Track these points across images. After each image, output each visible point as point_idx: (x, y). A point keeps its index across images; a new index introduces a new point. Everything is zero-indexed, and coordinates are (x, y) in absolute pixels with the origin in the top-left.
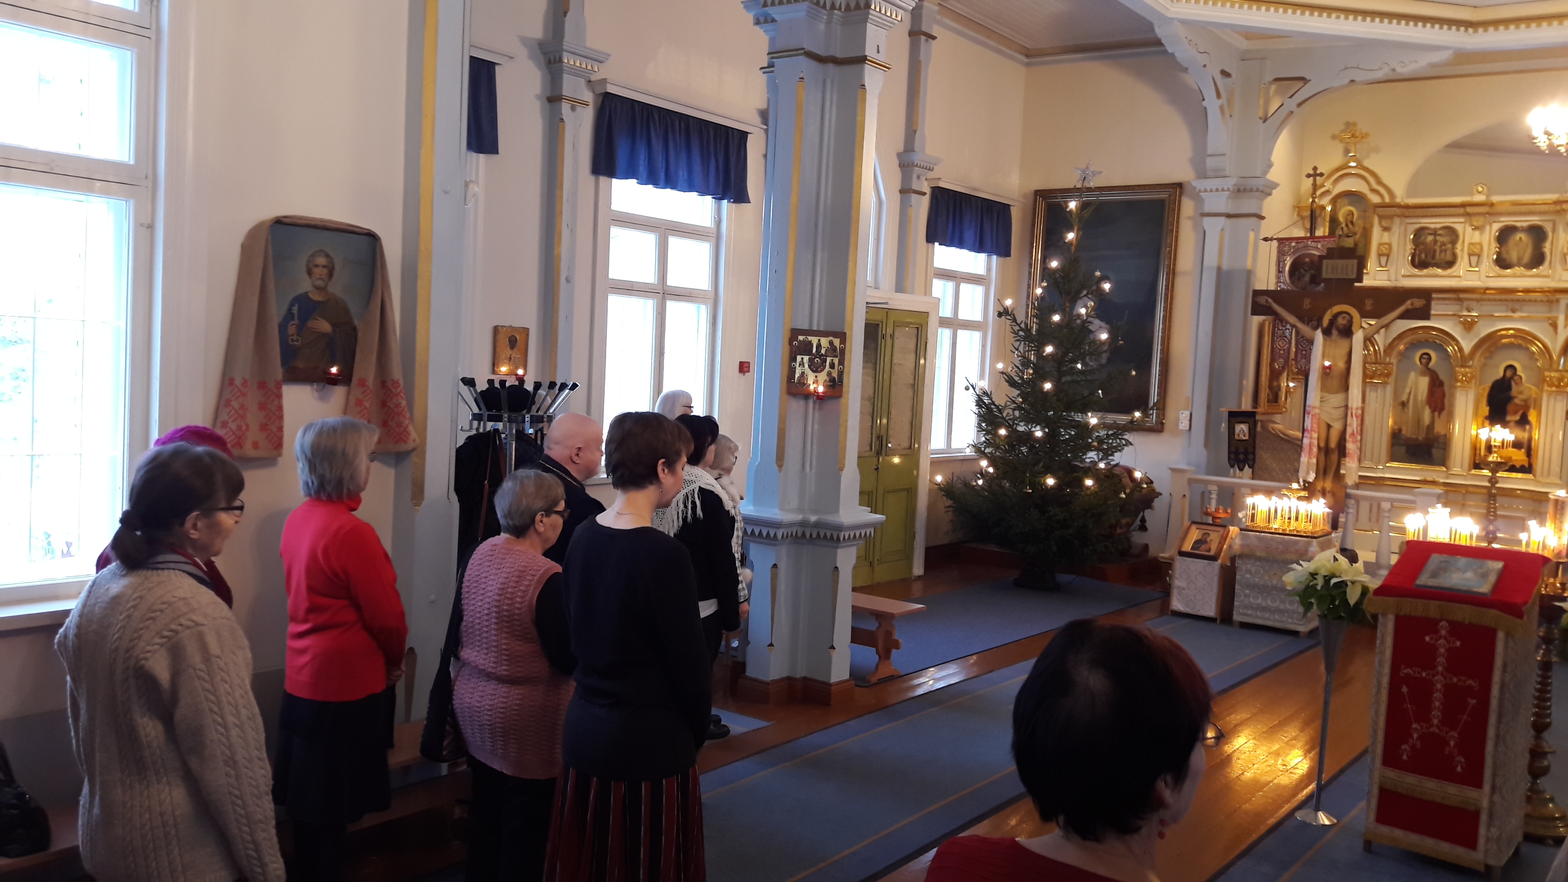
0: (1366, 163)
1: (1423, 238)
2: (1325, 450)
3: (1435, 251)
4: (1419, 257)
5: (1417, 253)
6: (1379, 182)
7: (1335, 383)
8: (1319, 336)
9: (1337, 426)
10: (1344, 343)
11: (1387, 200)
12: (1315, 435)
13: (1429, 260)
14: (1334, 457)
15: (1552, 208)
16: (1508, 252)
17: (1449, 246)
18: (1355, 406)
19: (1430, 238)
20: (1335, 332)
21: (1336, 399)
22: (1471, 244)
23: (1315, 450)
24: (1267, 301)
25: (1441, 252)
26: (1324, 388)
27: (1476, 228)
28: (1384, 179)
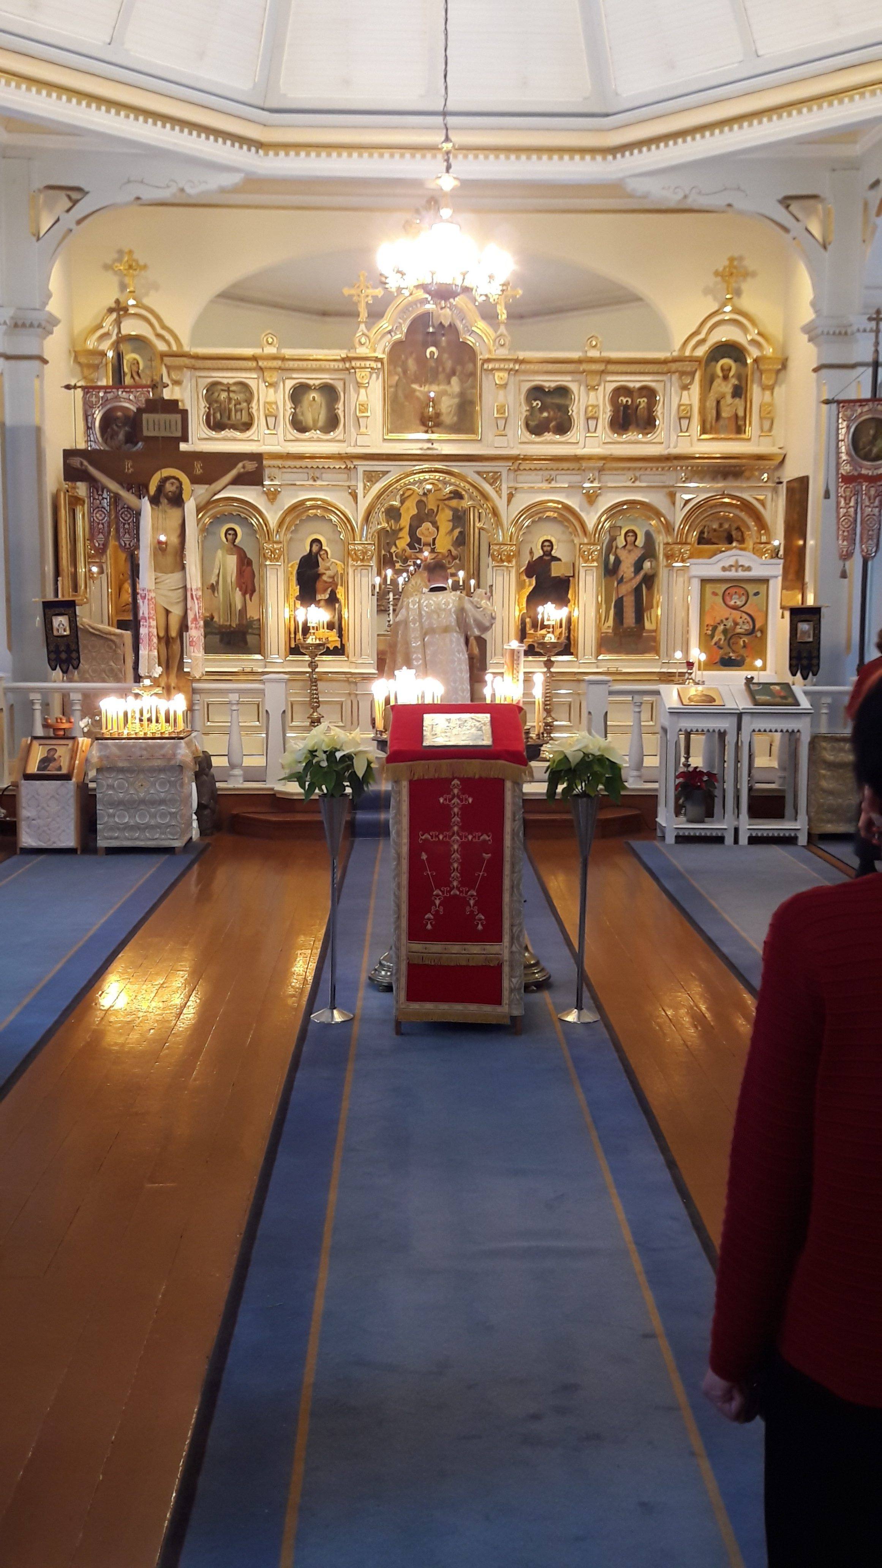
0: (146, 301)
1: (216, 394)
2: (166, 640)
3: (230, 411)
4: (214, 418)
5: (212, 412)
6: (164, 327)
7: (169, 560)
8: (146, 505)
9: (176, 612)
10: (175, 513)
11: (175, 348)
12: (153, 623)
13: (225, 420)
14: (176, 647)
15: (341, 365)
16: (303, 414)
17: (244, 405)
18: (194, 587)
19: (224, 395)
20: (164, 501)
21: (173, 579)
22: (266, 403)
23: (155, 640)
24: (82, 464)
25: (236, 411)
26: (158, 568)
27: (271, 385)
28: (168, 322)
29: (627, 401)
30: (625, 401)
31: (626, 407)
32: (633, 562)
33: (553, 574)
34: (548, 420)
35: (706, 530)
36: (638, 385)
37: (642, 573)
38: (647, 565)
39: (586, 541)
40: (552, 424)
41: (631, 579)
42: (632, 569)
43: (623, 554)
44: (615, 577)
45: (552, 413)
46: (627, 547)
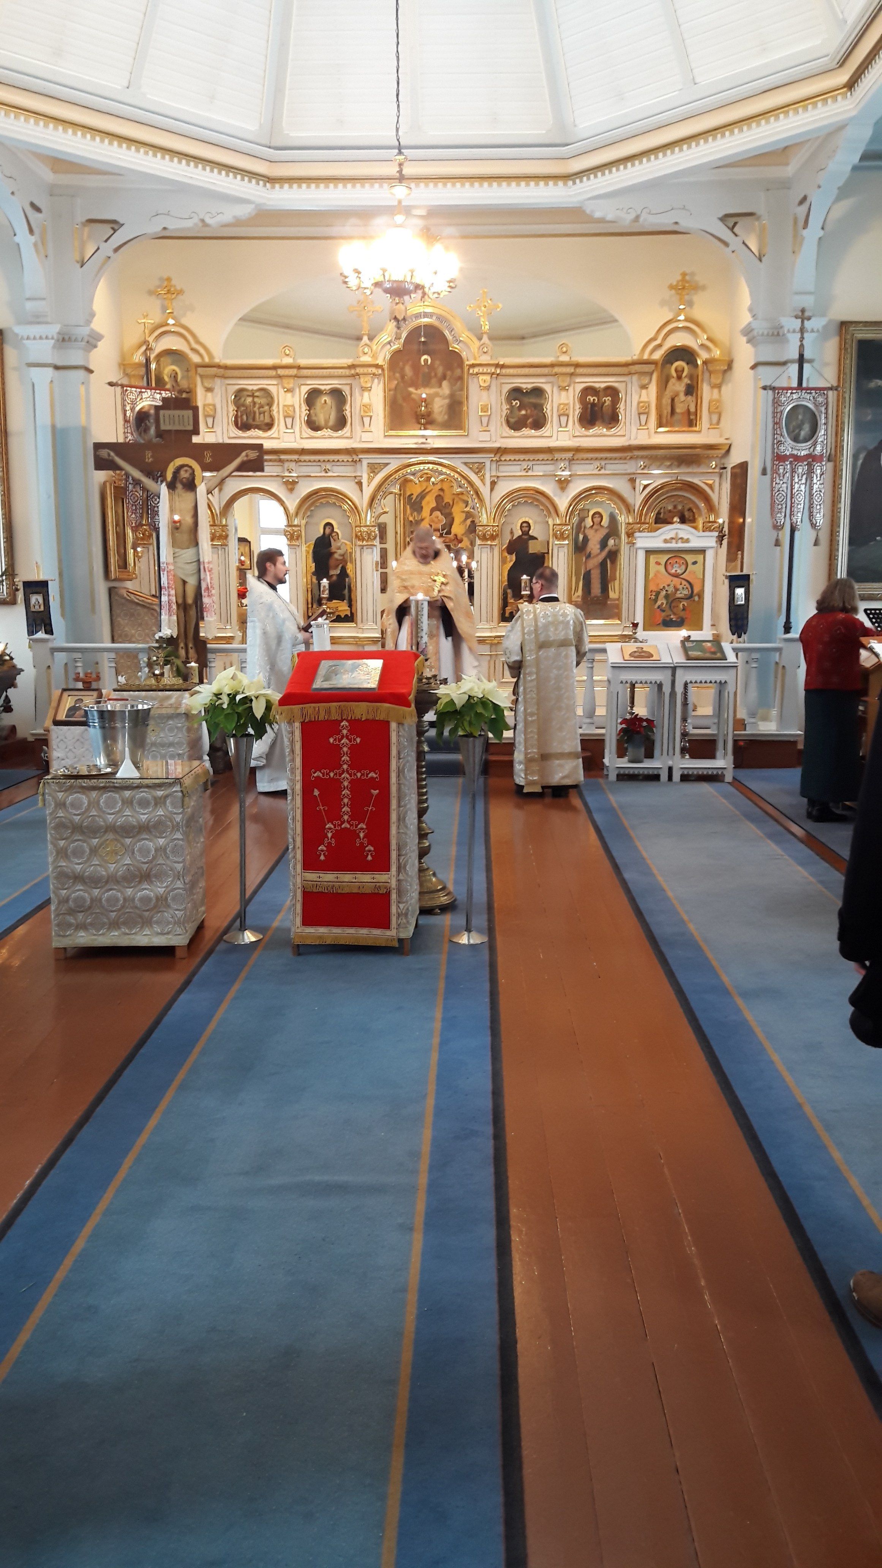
0: (184, 321)
1: (243, 399)
2: (183, 607)
3: (255, 413)
4: (242, 420)
5: (239, 414)
6: (198, 342)
7: (184, 537)
8: (164, 489)
10: (189, 496)
11: (207, 360)
12: (173, 592)
13: (250, 421)
14: (193, 613)
16: (316, 415)
17: (267, 408)
18: (206, 561)
19: (249, 400)
20: (179, 486)
21: (188, 554)
22: (285, 406)
23: (174, 607)
24: (109, 455)
25: (260, 414)
26: (175, 543)
27: (288, 391)
28: (202, 339)
29: (594, 400)
30: (592, 399)
31: (593, 405)
32: (600, 540)
33: (531, 551)
34: (526, 417)
35: (662, 511)
36: (603, 385)
37: (607, 550)
38: (611, 542)
39: (558, 522)
40: (530, 420)
41: (599, 554)
42: (598, 546)
43: (590, 533)
44: (583, 553)
45: (529, 411)
46: (594, 527)
